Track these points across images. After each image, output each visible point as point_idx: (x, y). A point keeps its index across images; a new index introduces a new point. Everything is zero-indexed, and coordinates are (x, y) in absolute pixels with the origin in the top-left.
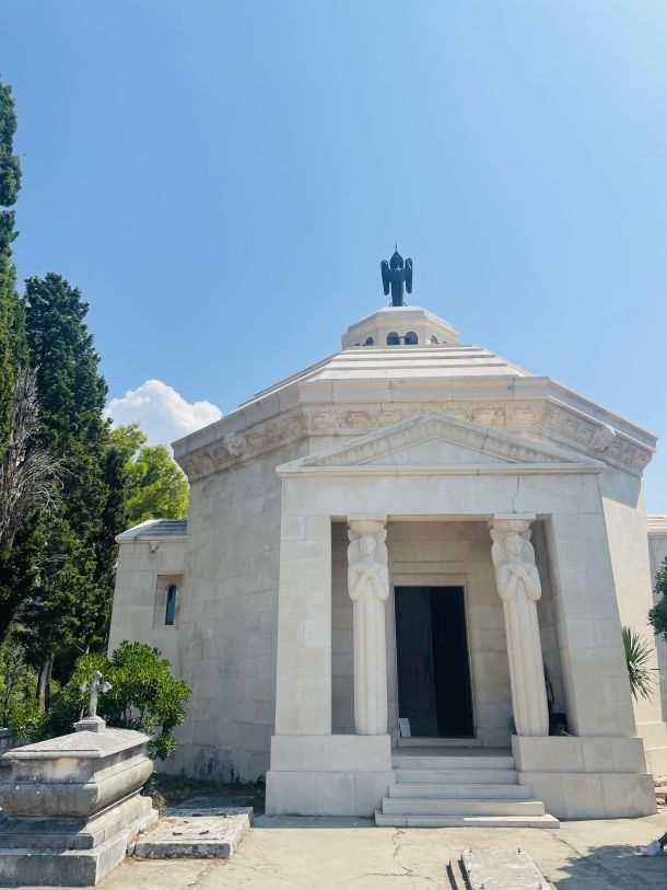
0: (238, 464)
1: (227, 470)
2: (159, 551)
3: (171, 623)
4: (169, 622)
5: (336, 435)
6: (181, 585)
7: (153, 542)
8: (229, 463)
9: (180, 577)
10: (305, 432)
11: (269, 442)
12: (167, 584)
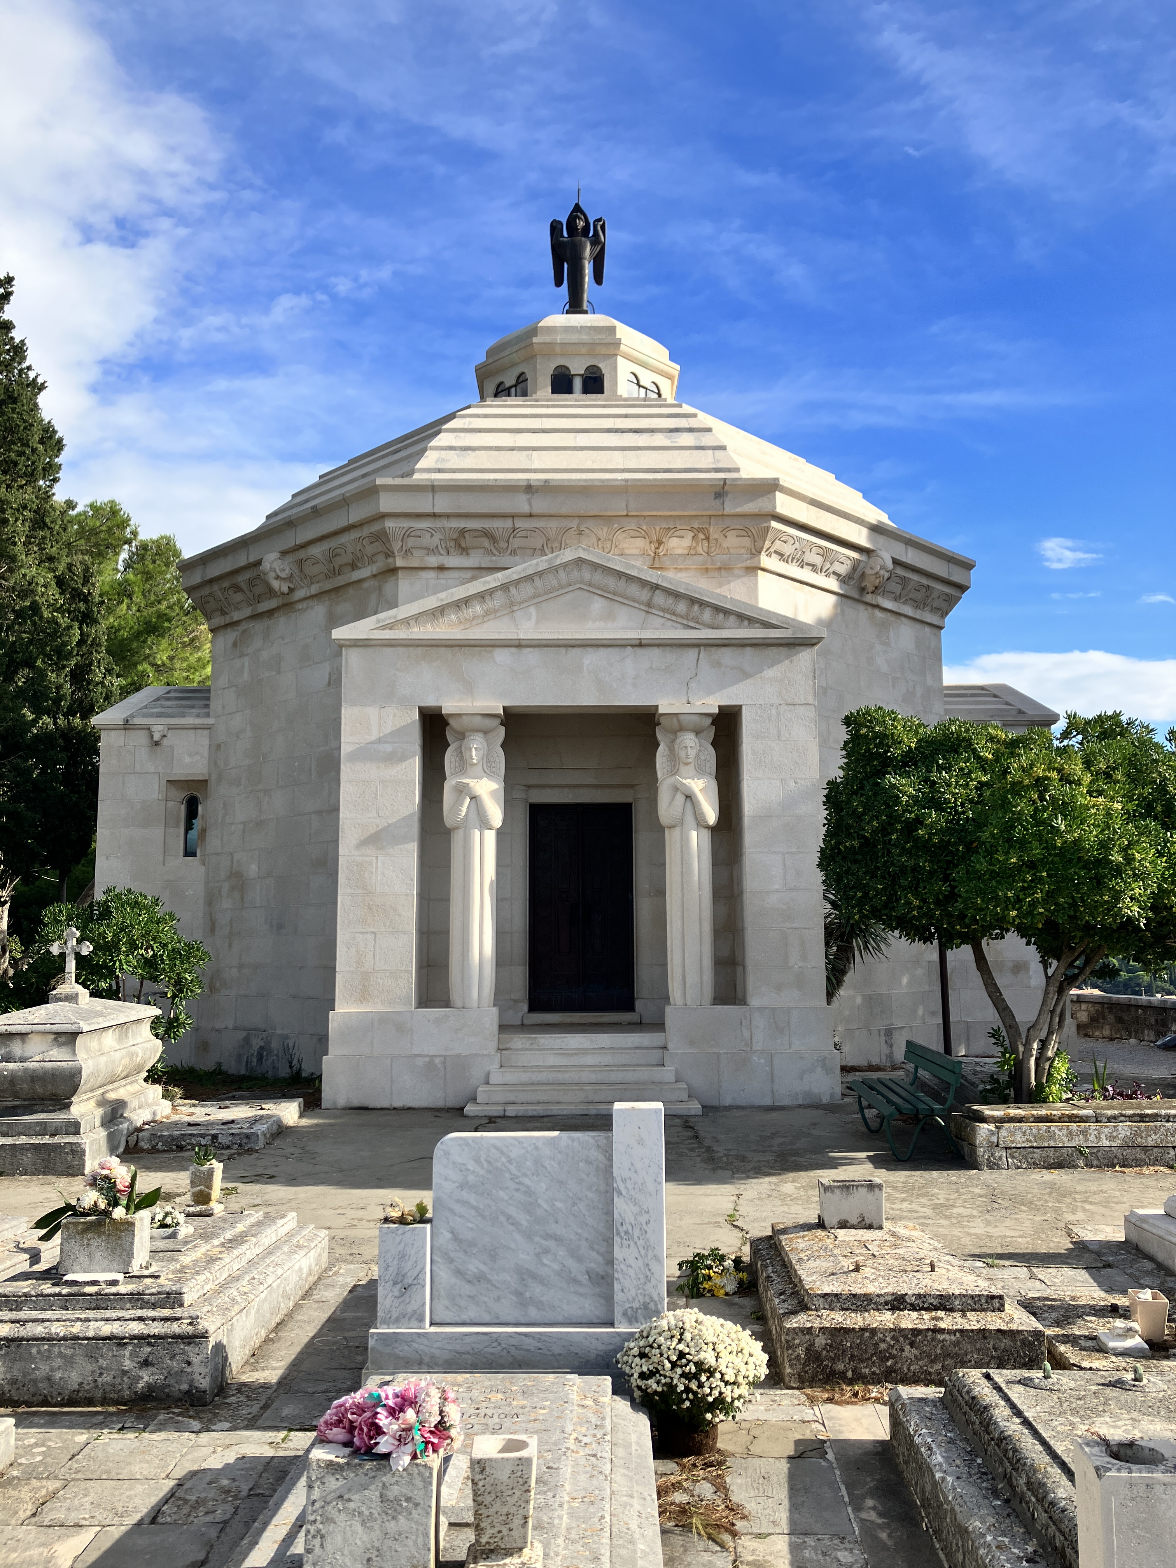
0: (287, 606)
1: (270, 613)
2: (165, 742)
3: (194, 855)
4: (189, 852)
5: (441, 568)
6: (206, 797)
7: (155, 728)
8: (272, 604)
9: (203, 783)
10: (390, 560)
11: (335, 572)
12: (183, 795)
